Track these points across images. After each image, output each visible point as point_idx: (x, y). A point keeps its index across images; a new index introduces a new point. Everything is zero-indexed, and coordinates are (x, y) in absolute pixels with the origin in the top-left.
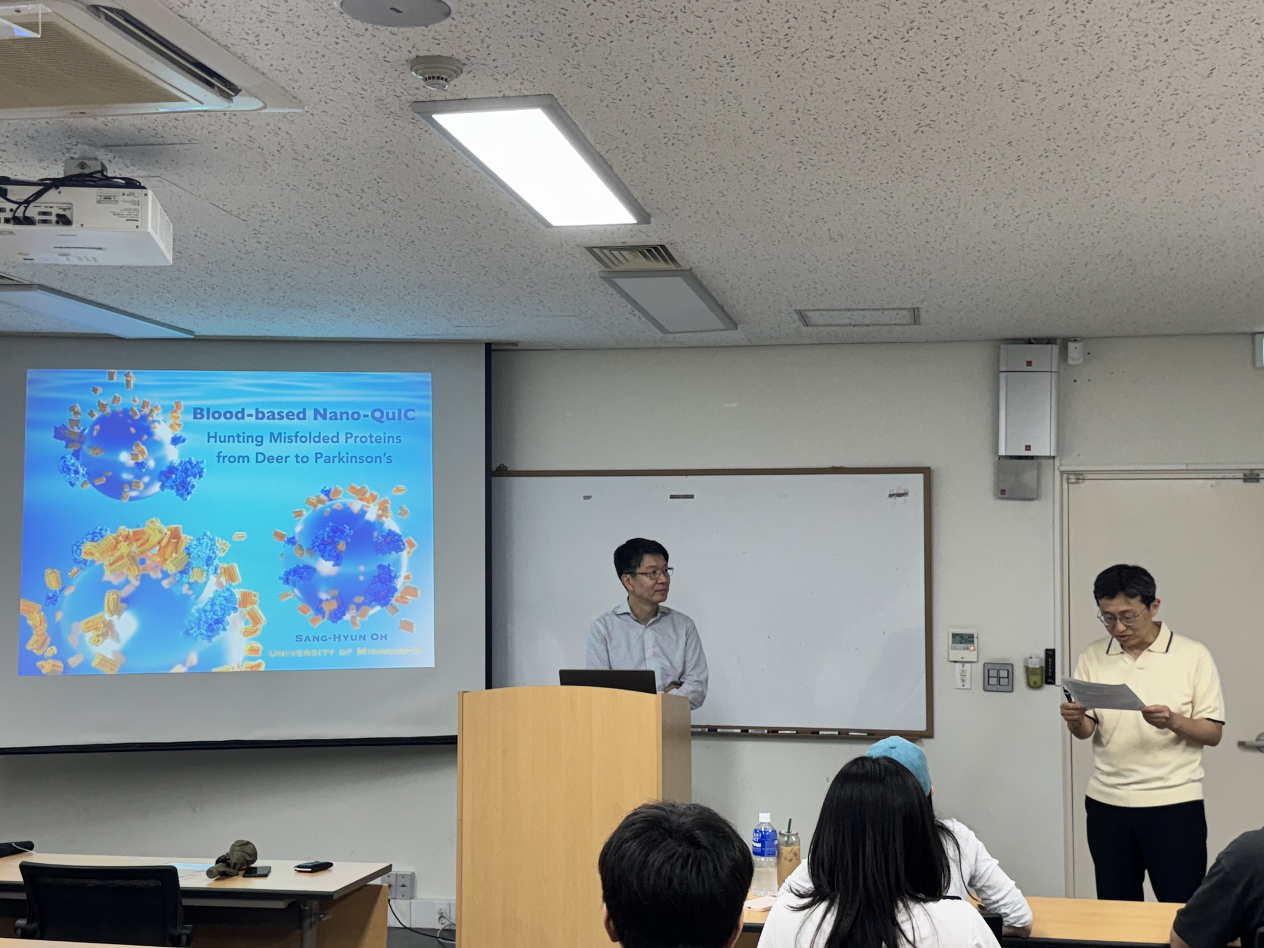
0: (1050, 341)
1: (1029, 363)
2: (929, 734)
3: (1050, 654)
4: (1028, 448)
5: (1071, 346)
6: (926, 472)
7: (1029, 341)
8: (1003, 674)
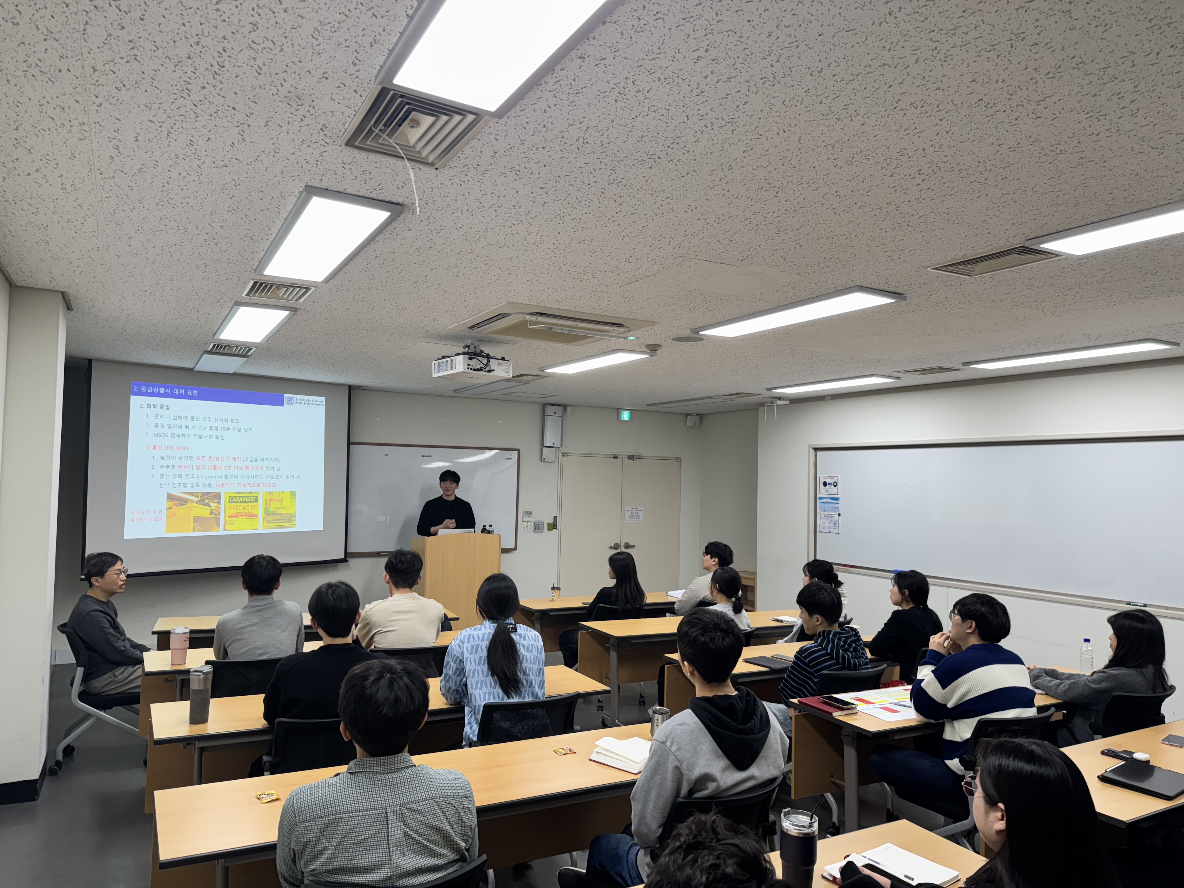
0: (559, 405)
1: (555, 413)
2: (515, 549)
3: (555, 518)
4: (554, 444)
5: (568, 408)
6: (518, 450)
7: (553, 405)
8: (540, 526)
